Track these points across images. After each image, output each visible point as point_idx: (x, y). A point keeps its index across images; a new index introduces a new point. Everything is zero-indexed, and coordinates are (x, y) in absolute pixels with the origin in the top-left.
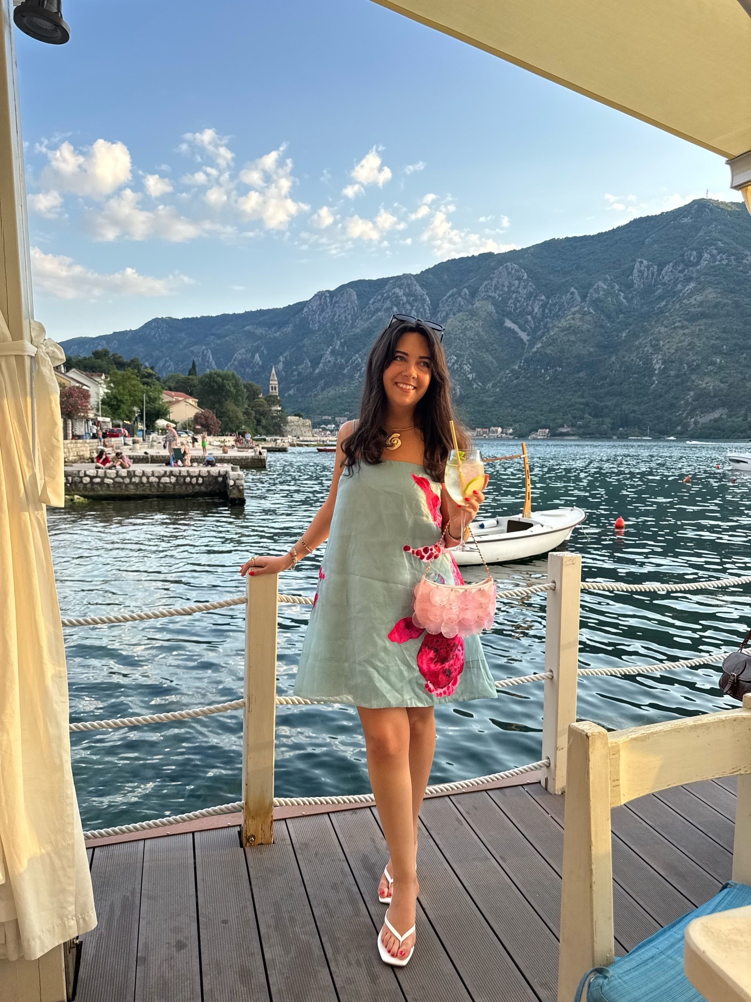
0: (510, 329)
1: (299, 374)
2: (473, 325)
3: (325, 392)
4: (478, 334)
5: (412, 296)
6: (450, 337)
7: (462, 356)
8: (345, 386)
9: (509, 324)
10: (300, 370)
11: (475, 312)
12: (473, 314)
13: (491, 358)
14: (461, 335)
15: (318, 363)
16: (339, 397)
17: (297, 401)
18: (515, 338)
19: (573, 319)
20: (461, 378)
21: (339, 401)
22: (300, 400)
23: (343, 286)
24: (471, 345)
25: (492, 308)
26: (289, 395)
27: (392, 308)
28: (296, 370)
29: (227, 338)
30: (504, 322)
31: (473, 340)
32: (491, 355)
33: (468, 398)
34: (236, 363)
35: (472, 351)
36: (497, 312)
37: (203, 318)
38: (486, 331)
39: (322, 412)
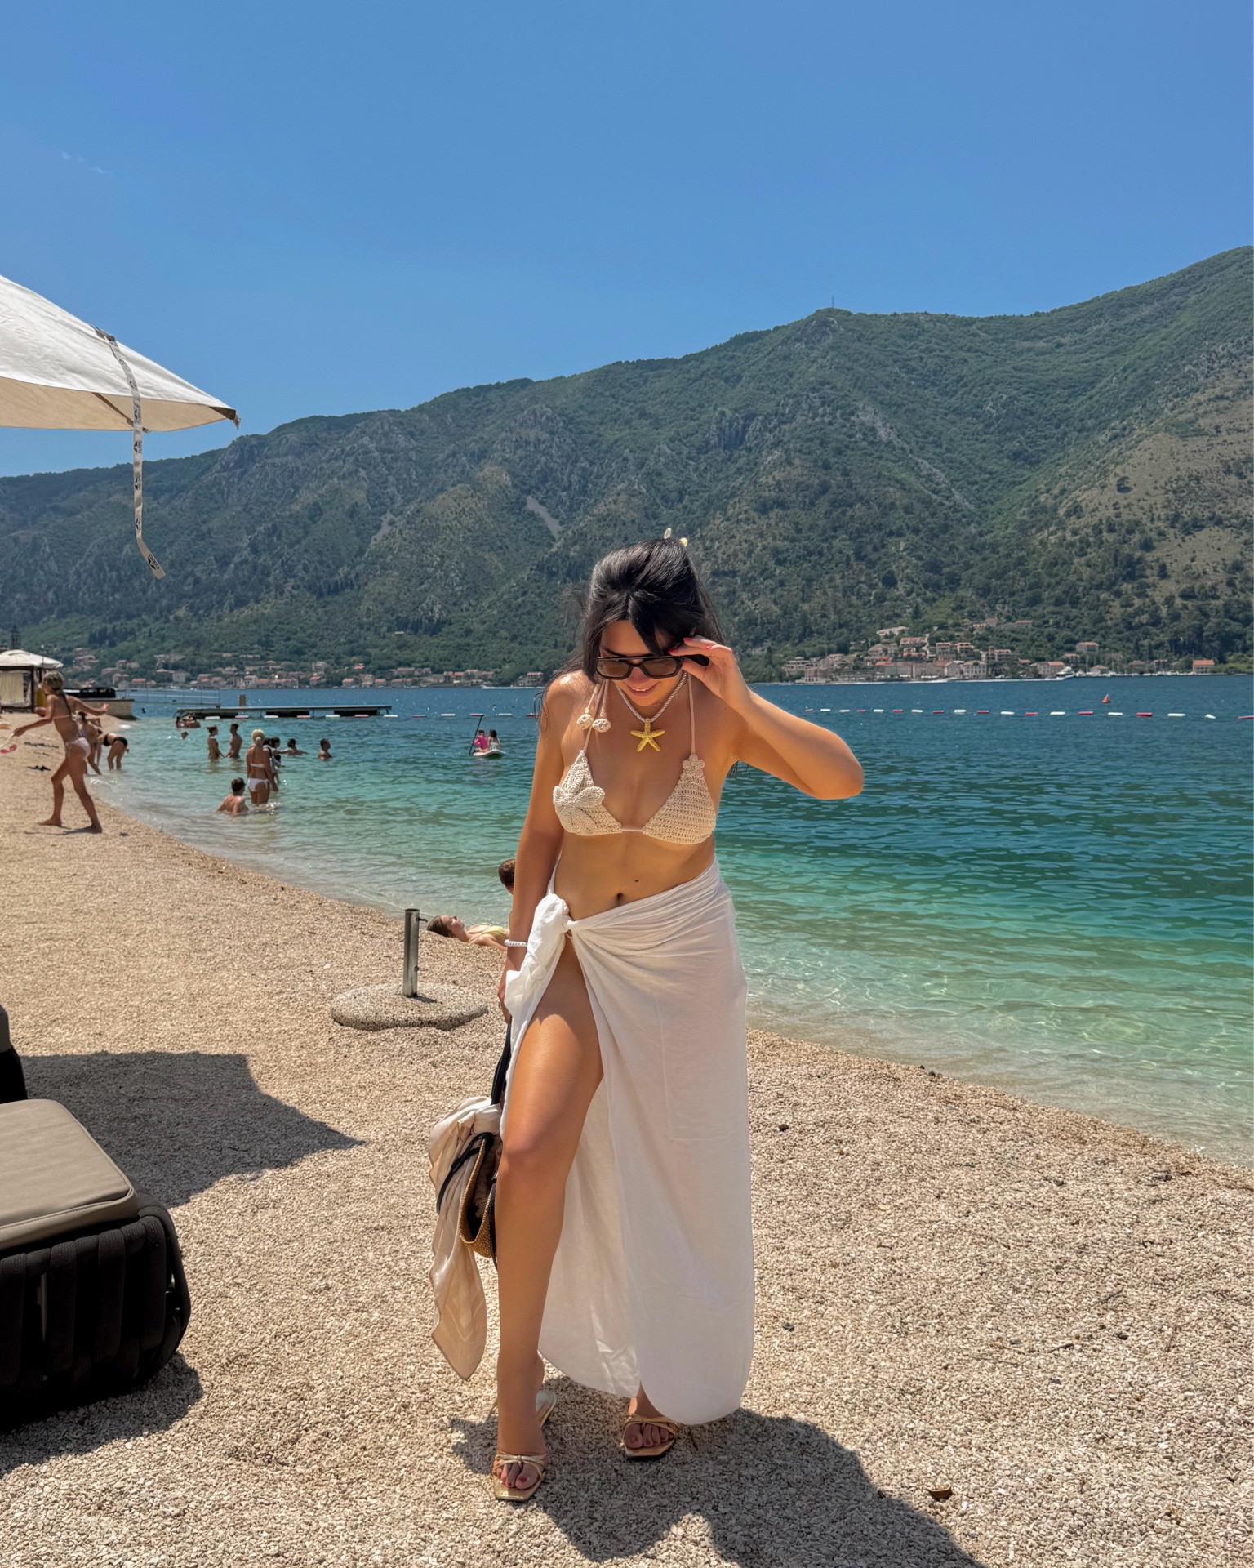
0: (532, 514)
1: (197, 581)
2: (473, 506)
3: (236, 612)
4: (480, 521)
5: (390, 452)
6: (438, 525)
7: (450, 557)
8: (268, 602)
9: (532, 505)
10: (198, 574)
11: (480, 484)
12: (477, 487)
13: (496, 560)
14: (455, 522)
15: (227, 564)
16: (255, 622)
17: (189, 629)
18: (540, 528)
19: (615, 502)
20: (444, 593)
21: (253, 627)
22: (193, 626)
23: (284, 426)
24: (465, 539)
25: (506, 479)
26: (177, 619)
27: (357, 471)
28: (192, 573)
29: (79, 516)
30: (525, 503)
31: (470, 531)
32: (498, 555)
33: (450, 624)
34: (91, 561)
35: (468, 548)
36: (515, 486)
37: (39, 477)
38: (494, 517)
39: (222, 646)
